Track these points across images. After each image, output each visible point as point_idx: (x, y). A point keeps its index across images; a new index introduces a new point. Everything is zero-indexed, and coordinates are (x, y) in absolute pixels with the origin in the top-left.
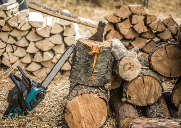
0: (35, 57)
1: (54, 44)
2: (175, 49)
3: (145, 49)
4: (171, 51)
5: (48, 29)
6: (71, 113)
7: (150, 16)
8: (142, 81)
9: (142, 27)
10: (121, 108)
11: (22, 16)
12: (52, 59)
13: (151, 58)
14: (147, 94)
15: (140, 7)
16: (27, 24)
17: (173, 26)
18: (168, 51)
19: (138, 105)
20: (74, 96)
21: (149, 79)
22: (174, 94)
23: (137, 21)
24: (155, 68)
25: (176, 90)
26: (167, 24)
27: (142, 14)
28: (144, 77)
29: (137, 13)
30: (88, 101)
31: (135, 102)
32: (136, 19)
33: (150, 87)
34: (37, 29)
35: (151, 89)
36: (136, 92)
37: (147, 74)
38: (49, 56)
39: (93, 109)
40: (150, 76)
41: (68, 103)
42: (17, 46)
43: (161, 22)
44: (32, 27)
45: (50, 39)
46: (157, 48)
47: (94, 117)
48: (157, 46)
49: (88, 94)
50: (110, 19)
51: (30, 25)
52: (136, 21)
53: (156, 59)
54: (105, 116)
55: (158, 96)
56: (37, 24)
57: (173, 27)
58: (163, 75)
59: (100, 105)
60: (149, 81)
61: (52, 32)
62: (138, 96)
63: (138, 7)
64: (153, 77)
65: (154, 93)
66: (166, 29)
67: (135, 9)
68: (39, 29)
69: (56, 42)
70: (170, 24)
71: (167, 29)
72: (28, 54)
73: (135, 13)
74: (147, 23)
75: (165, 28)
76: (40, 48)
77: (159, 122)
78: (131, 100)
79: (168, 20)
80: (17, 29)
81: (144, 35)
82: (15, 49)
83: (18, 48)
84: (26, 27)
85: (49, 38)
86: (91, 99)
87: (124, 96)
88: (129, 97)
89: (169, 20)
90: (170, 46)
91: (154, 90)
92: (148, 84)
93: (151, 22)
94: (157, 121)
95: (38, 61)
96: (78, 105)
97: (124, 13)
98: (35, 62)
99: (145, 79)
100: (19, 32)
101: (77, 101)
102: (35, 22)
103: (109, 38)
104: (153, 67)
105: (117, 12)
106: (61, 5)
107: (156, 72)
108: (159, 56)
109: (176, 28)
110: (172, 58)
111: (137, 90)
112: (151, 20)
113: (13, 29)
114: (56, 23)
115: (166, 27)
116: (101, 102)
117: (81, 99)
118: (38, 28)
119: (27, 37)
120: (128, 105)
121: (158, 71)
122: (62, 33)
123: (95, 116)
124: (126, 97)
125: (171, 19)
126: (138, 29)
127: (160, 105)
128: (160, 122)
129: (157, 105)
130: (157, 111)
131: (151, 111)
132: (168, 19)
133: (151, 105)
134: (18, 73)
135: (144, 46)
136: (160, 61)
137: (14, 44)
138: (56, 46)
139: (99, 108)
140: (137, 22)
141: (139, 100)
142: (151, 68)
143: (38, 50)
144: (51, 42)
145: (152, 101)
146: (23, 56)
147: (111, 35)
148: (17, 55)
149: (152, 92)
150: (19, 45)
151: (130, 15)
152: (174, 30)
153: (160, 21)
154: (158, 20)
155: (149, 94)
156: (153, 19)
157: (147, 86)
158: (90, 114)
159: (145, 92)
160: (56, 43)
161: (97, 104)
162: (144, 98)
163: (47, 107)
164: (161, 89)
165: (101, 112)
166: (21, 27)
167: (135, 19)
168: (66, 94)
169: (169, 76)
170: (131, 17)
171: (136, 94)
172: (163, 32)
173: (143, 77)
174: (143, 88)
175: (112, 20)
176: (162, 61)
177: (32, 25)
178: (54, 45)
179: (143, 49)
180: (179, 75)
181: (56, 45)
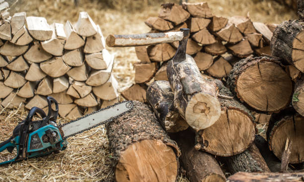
0: (39, 87)
1: (70, 66)
2: (273, 67)
3: (211, 71)
4: (268, 71)
5: (60, 42)
6: (125, 170)
7: (218, 19)
8: (226, 117)
9: (207, 36)
10: (196, 161)
11: (18, 23)
12: (67, 89)
13: (236, 83)
14: (233, 138)
15: (203, 5)
16: (26, 34)
17: (252, 33)
18: (262, 71)
19: (220, 154)
20: (129, 144)
21: (235, 114)
22: (274, 136)
23: (199, 27)
24: (243, 97)
25: (277, 130)
26: (245, 30)
27: (206, 15)
28: (229, 111)
29: (199, 15)
30: (149, 151)
31: (215, 151)
32: (198, 24)
33: (237, 126)
34: (42, 43)
35: (238, 129)
36: (217, 136)
37: (233, 107)
38: (62, 85)
39: (157, 164)
40: (238, 109)
41: (122, 154)
42: (11, 71)
43: (235, 28)
44: (34, 40)
45: (64, 57)
46: (246, 66)
47: (158, 175)
48: (245, 64)
49: (150, 140)
50: (157, 25)
51: (31, 36)
52: (197, 27)
53: (245, 83)
54: (174, 174)
55: (250, 139)
56: (43, 35)
57: (253, 35)
58: (256, 108)
59: (167, 157)
60: (236, 117)
61: (67, 47)
62: (220, 141)
63: (200, 5)
64: (242, 111)
65: (244, 136)
66: (243, 39)
67: (195, 8)
68: (46, 42)
69: (73, 63)
70: (249, 31)
71: (245, 39)
72: (28, 82)
73: (195, 14)
74: (214, 30)
75: (242, 37)
76: (47, 72)
77: (269, 178)
78: (208, 147)
79: (245, 25)
80: (9, 43)
81: (209, 49)
82: (6, 76)
83: (12, 74)
84: (25, 41)
85: (61, 56)
86: (154, 148)
87: (198, 141)
88: (207, 142)
89: (247, 25)
90: (265, 64)
91: (244, 131)
92: (235, 123)
93: (220, 28)
94: (266, 176)
95: (45, 94)
96: (135, 157)
97: (179, 15)
98: (41, 96)
99: (230, 114)
100: (13, 48)
101: (134, 151)
102: (39, 31)
103: (156, 54)
104: (240, 96)
105: (167, 14)
106: (51, 7)
107: (245, 104)
108: (250, 78)
109: (257, 37)
110: (270, 81)
111: (218, 130)
112: (220, 26)
113: (3, 43)
114: (73, 33)
115: (243, 35)
116: (169, 152)
117: (139, 147)
118: (44, 41)
119: (26, 56)
120: (206, 155)
121: (248, 102)
122: (82, 49)
123: (160, 174)
124: (201, 143)
125: (250, 23)
126: (201, 39)
127: (253, 154)
128: (271, 178)
129: (249, 154)
130: (250, 164)
131: (240, 164)
132: (245, 23)
133: (239, 154)
134: (13, 114)
135: (210, 65)
136: (251, 87)
137: (6, 68)
138: (73, 69)
139: (166, 162)
140: (198, 29)
141: (221, 147)
142: (236, 97)
143: (44, 76)
144: (64, 62)
145: (240, 148)
146: (20, 86)
147: (158, 49)
148: (10, 85)
149: (240, 134)
150: (14, 69)
151: (188, 18)
152: (255, 39)
153: (234, 26)
154: (231, 25)
155: (236, 138)
156: (223, 23)
157: (233, 125)
158: (153, 172)
159: (229, 134)
160: (73, 65)
161: (163, 155)
162: (228, 143)
163: (72, 164)
164: (254, 129)
165: (169, 168)
166: (17, 41)
167: (196, 24)
168: (98, 144)
169: (265, 110)
170: (188, 22)
171: (217, 138)
172: (238, 43)
173: (227, 110)
174: (227, 128)
175: (159, 26)
176: (254, 87)
177: (34, 36)
178: (70, 68)
179: (208, 71)
180: (280, 107)
181: (73, 67)
